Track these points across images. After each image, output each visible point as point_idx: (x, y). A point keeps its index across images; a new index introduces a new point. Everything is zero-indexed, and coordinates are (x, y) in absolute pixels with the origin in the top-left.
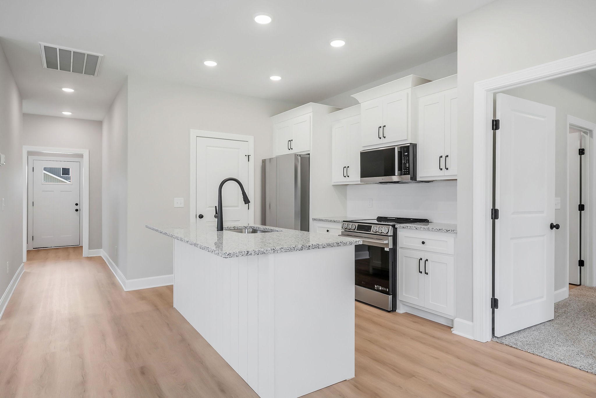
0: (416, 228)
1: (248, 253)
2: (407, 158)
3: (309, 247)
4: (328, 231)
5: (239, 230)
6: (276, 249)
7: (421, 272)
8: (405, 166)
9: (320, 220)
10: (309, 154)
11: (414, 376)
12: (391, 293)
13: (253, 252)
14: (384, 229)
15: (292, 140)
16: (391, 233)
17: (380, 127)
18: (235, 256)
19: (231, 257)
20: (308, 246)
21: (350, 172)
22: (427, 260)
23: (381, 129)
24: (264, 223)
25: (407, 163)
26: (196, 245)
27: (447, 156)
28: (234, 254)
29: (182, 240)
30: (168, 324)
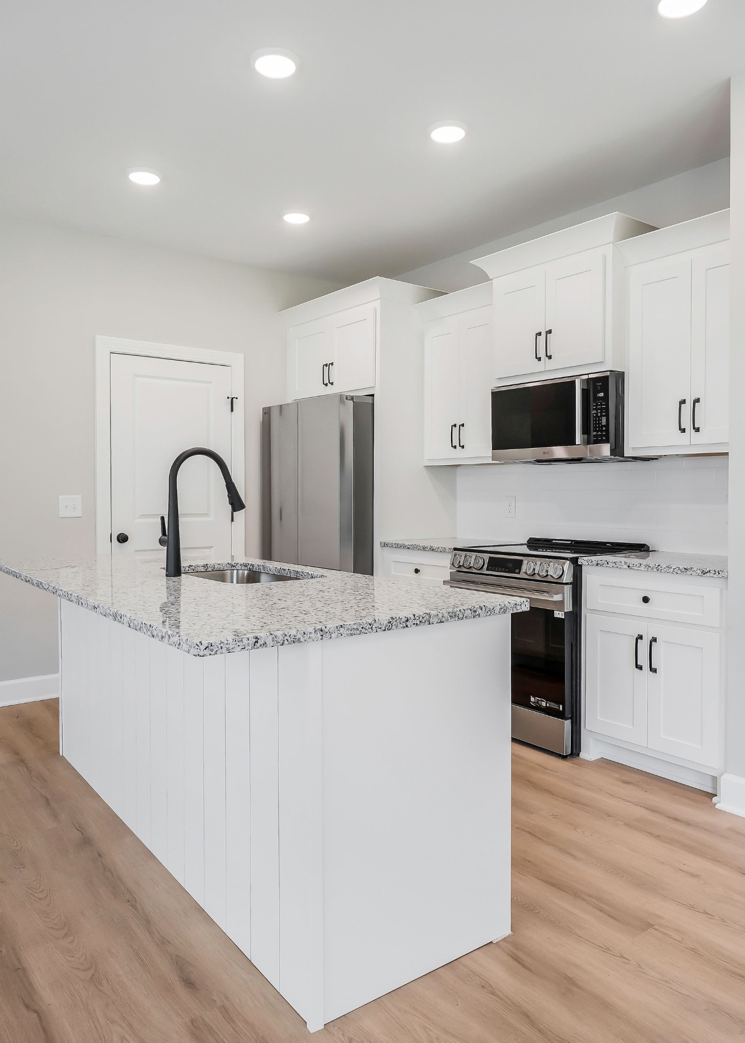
0: (629, 566)
1: (257, 642)
2: (604, 405)
3: (407, 621)
4: (417, 571)
5: (218, 574)
6: (326, 630)
7: (640, 668)
8: (599, 423)
9: (398, 546)
10: (373, 395)
11: (650, 925)
12: (568, 715)
13: (270, 638)
14: (553, 569)
15: (332, 364)
16: (568, 578)
17: (540, 334)
18: (224, 650)
19: (213, 653)
20: (404, 620)
21: (467, 436)
22: (654, 640)
23: (542, 339)
24: (267, 552)
25: (602, 416)
26: (117, 617)
27: (697, 400)
28: (222, 645)
29: (80, 603)
30: (47, 800)
